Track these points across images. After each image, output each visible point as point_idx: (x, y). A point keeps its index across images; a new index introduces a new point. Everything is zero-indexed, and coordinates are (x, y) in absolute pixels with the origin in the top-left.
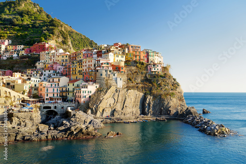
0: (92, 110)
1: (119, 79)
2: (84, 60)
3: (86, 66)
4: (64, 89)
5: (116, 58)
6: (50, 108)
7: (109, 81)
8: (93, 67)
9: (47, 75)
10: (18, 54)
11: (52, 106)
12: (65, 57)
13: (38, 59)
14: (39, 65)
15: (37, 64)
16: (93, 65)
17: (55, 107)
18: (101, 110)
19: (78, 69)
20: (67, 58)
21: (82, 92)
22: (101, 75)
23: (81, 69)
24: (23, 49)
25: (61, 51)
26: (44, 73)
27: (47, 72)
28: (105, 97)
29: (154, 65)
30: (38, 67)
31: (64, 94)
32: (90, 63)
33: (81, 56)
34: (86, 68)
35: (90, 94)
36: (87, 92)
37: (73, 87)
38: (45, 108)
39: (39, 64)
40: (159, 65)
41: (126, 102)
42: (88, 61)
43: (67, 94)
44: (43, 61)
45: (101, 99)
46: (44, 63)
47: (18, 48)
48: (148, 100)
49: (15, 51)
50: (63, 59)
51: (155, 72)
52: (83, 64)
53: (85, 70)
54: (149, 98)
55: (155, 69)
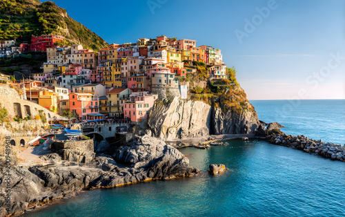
0: (153, 131)
1: (182, 87)
2: (123, 60)
3: (127, 68)
4: (103, 102)
5: (171, 58)
6: (92, 130)
7: (170, 90)
8: (137, 70)
9: (67, 82)
12: (89, 55)
15: (44, 67)
16: (138, 67)
17: (100, 129)
18: (164, 130)
19: (114, 72)
20: (93, 57)
21: (137, 106)
22: (160, 81)
23: (118, 73)
26: (63, 79)
27: (68, 78)
28: (168, 112)
30: (46, 71)
31: (104, 109)
32: (133, 65)
33: (115, 54)
34: (127, 71)
35: (148, 109)
36: (143, 105)
37: (118, 99)
38: (86, 130)
39: (47, 66)
40: (224, 67)
41: (192, 119)
42: (129, 62)
43: (108, 109)
44: (52, 62)
45: (164, 114)
46: (56, 66)
48: (217, 113)
50: (86, 58)
51: (219, 76)
53: (125, 74)
55: (218, 72)
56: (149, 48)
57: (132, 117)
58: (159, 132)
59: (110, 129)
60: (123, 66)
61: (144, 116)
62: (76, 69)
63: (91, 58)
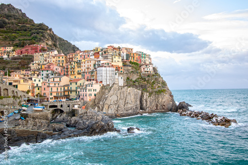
0: (99, 107)
1: (120, 78)
2: (83, 61)
3: (85, 66)
4: (66, 88)
6: (56, 106)
8: (92, 68)
9: (45, 75)
10: (9, 56)
11: (59, 105)
13: (31, 59)
14: (33, 66)
15: (31, 65)
16: (92, 66)
17: (62, 106)
18: (106, 107)
19: (77, 70)
20: (64, 59)
21: (88, 90)
23: (79, 69)
24: (13, 51)
25: (56, 52)
26: (42, 73)
27: (45, 73)
28: (109, 94)
29: (146, 66)
30: (32, 68)
31: (66, 93)
32: (89, 64)
33: (78, 57)
34: (85, 68)
35: (96, 93)
36: (92, 90)
37: (77, 86)
38: (51, 107)
39: (33, 64)
40: (151, 66)
41: (127, 99)
42: (87, 62)
43: (70, 93)
44: (37, 62)
45: (106, 96)
46: (39, 64)
47: (7, 50)
48: (145, 96)
49: (5, 53)
50: (59, 59)
51: (148, 71)
52: (82, 65)
53: (83, 70)
54: (146, 95)
55: (147, 69)
56: (100, 53)
57: (85, 98)
58: (103, 108)
59: (69, 106)
60: (83, 65)
61: (93, 97)
62: (51, 67)
63: (63, 59)
